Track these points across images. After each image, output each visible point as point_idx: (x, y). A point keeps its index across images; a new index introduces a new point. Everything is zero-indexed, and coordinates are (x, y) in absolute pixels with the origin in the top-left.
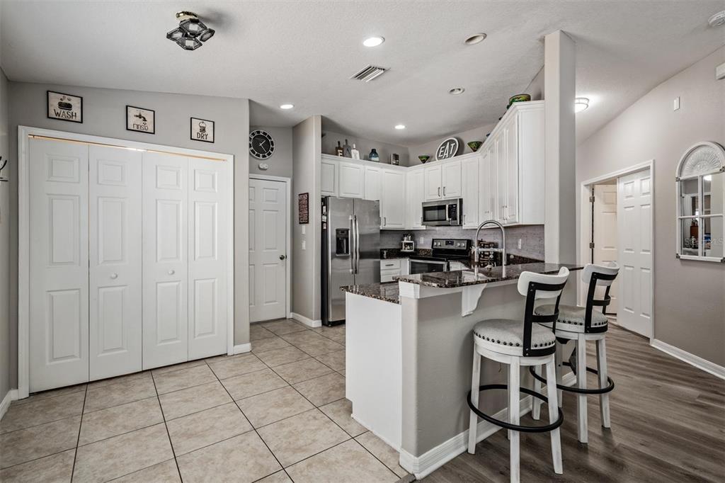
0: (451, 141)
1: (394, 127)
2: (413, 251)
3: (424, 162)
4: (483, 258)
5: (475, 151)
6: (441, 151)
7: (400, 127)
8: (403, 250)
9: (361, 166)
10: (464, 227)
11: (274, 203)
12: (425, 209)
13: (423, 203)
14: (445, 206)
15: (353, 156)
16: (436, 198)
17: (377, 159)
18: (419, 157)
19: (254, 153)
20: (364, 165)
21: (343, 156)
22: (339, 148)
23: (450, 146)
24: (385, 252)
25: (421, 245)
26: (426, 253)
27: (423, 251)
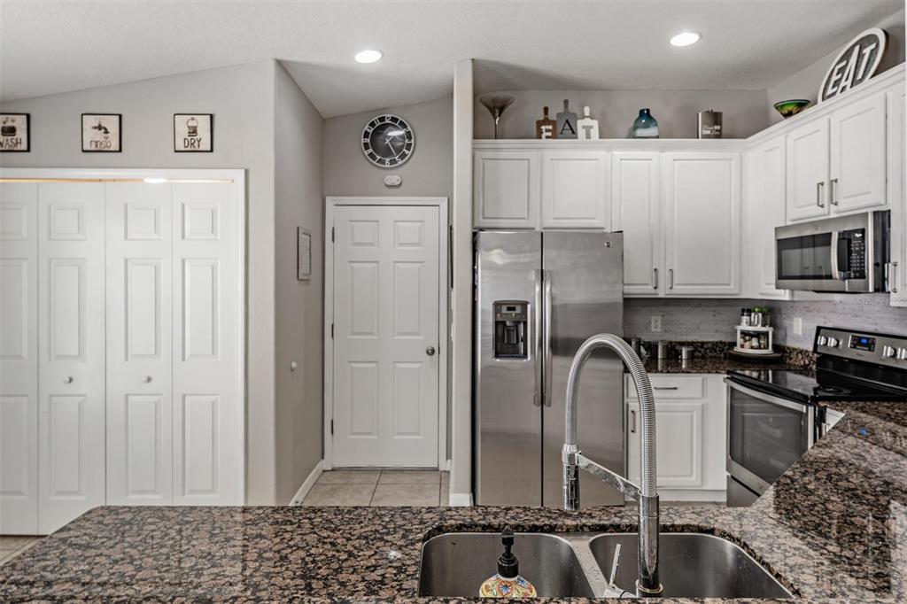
0: (872, 39)
1: (669, 42)
2: (769, 351)
3: (788, 115)
6: (835, 78)
7: (685, 39)
8: (738, 349)
9: (601, 154)
10: (895, 301)
11: (417, 248)
12: (782, 245)
13: (777, 230)
14: (830, 236)
15: (581, 132)
16: (814, 212)
17: (653, 131)
18: (778, 107)
19: (374, 158)
20: (609, 149)
21: (554, 137)
22: (546, 121)
23: (860, 56)
24: (684, 351)
25: (797, 338)
26: (807, 362)
27: (800, 356)
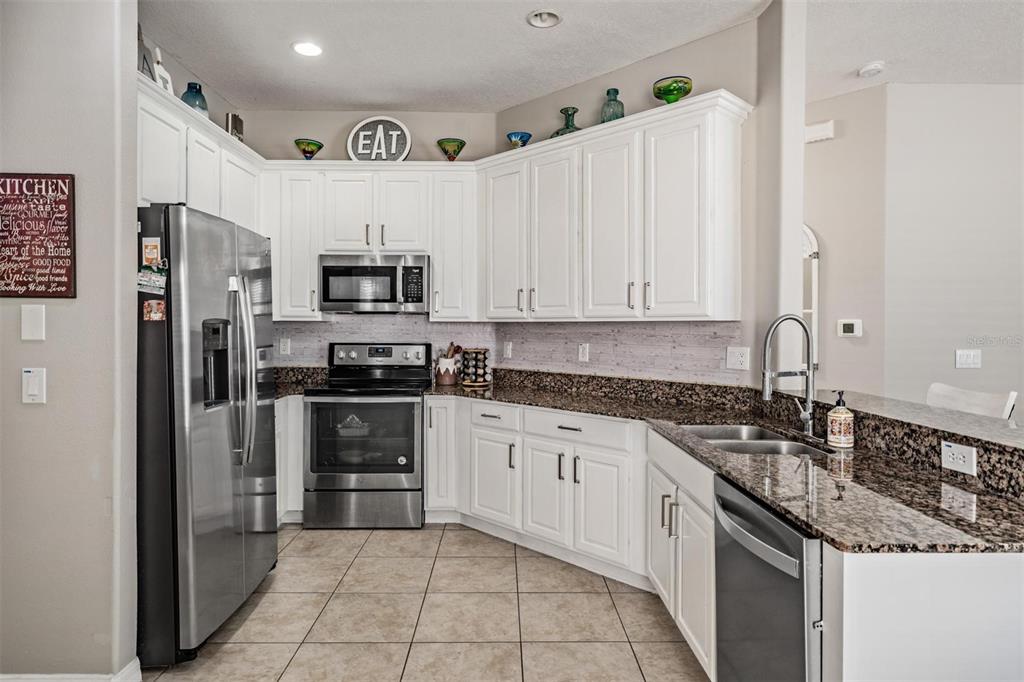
0: (389, 126)
1: (291, 46)
3: (309, 155)
4: (475, 381)
5: (451, 158)
6: (361, 142)
7: (308, 49)
10: (433, 317)
12: (327, 273)
13: (322, 257)
14: (394, 269)
15: (159, 81)
18: (298, 143)
20: (187, 123)
23: (388, 138)
25: (286, 358)
26: (300, 377)
27: (291, 373)
